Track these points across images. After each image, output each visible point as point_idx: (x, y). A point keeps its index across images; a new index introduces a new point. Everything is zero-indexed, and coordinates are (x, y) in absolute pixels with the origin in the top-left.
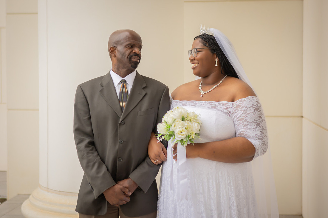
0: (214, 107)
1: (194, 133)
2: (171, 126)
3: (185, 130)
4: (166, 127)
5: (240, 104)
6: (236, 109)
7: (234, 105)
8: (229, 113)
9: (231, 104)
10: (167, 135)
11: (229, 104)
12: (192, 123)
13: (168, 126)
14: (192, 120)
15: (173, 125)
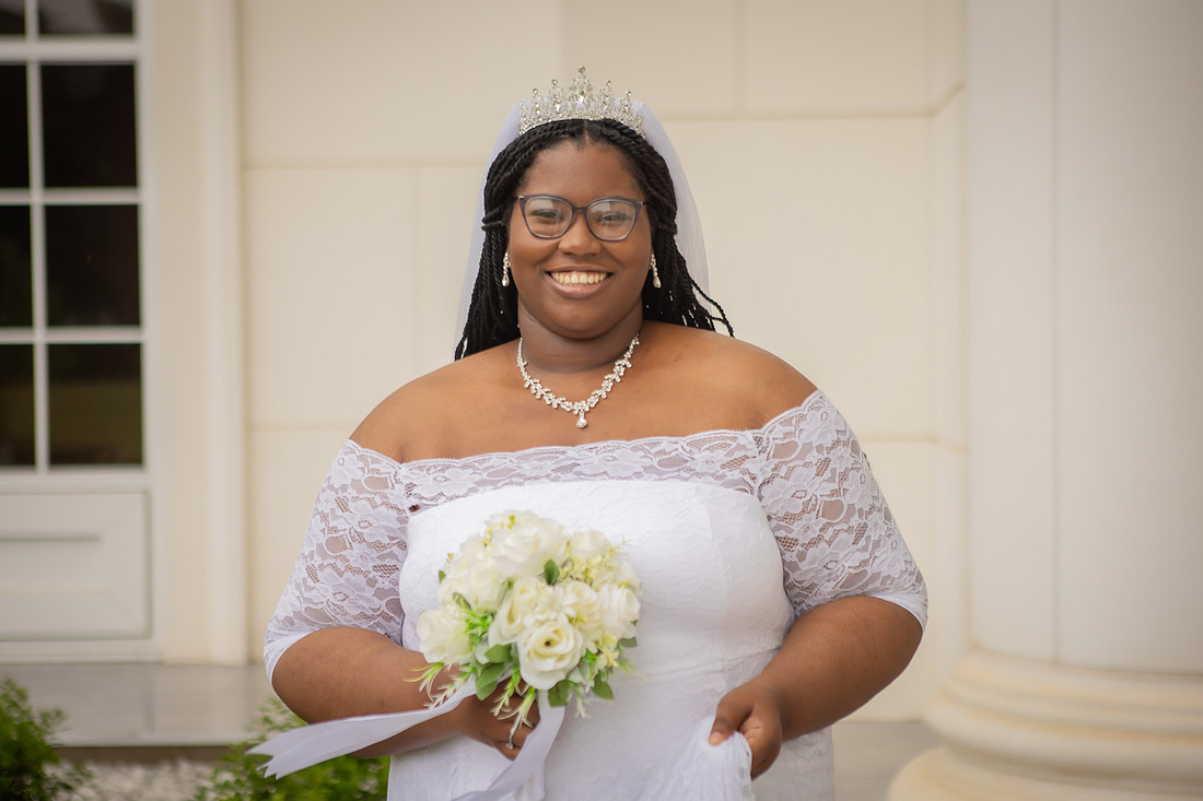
0: (673, 465)
1: (614, 639)
2: (493, 615)
3: (570, 631)
4: (464, 623)
5: (787, 435)
6: (777, 461)
7: (764, 444)
8: (751, 482)
9: (751, 439)
10: (475, 670)
11: (741, 440)
12: (597, 590)
13: (478, 621)
14: (593, 574)
15: (502, 614)
